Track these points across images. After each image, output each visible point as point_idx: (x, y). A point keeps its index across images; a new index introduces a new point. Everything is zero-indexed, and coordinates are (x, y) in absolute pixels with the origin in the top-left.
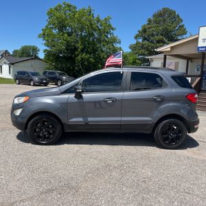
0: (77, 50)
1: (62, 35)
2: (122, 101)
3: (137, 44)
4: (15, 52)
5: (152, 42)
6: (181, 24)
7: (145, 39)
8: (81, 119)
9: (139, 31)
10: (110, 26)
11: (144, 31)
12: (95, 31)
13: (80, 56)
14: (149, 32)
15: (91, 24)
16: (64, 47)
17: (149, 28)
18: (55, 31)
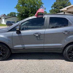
0: (29, 13)
1: (24, 7)
2: (44, 34)
3: (52, 10)
4: (8, 14)
5: (58, 9)
6: (69, 1)
7: (55, 8)
8: (20, 46)
9: (53, 5)
10: (41, 3)
11: (55, 4)
12: (36, 5)
13: (30, 15)
14: (57, 5)
15: (34, 2)
16: (24, 12)
17: (57, 3)
18: (21, 6)
